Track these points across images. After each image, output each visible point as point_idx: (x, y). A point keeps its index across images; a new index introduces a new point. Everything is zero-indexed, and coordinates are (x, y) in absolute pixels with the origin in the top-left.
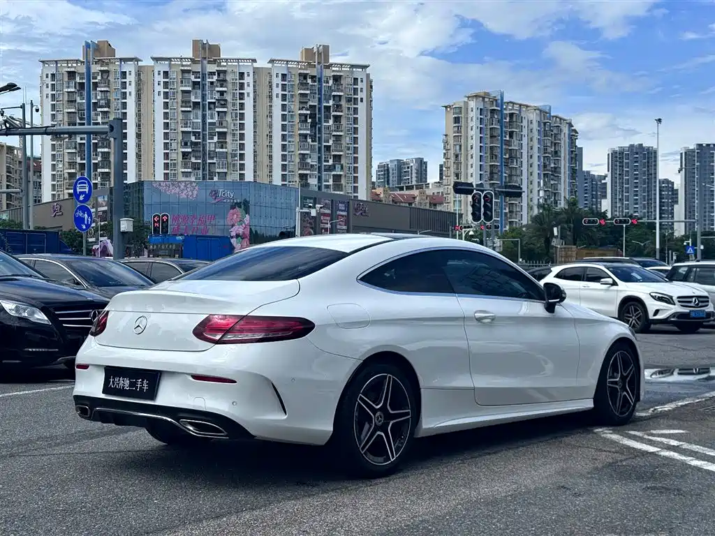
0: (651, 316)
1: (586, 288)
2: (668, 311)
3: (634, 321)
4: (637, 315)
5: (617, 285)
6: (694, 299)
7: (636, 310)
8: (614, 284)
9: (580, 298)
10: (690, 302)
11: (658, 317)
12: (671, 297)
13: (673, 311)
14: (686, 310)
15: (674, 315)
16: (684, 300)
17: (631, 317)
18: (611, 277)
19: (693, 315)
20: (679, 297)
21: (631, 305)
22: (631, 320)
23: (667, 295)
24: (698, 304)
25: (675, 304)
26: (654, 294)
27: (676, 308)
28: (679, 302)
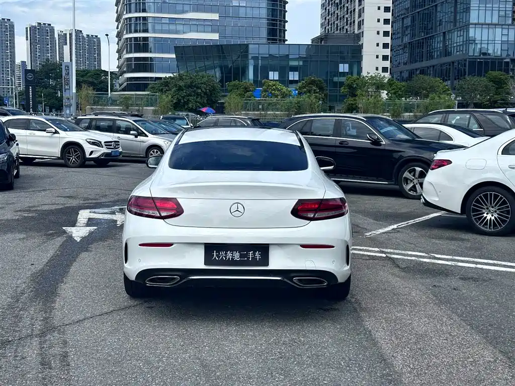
0: (88, 156)
1: (31, 135)
2: (99, 152)
3: (74, 159)
4: (77, 155)
5: (59, 133)
6: (113, 143)
7: (75, 151)
8: (56, 132)
9: (27, 143)
10: (111, 145)
11: (92, 156)
12: (100, 142)
13: (102, 152)
14: (109, 151)
15: (102, 155)
16: (108, 144)
17: (72, 157)
18: (53, 128)
19: (113, 154)
20: (105, 142)
21: (69, 149)
22: (71, 158)
23: (97, 141)
24: (115, 147)
25: (103, 147)
26: (88, 140)
27: (104, 150)
28: (106, 145)
